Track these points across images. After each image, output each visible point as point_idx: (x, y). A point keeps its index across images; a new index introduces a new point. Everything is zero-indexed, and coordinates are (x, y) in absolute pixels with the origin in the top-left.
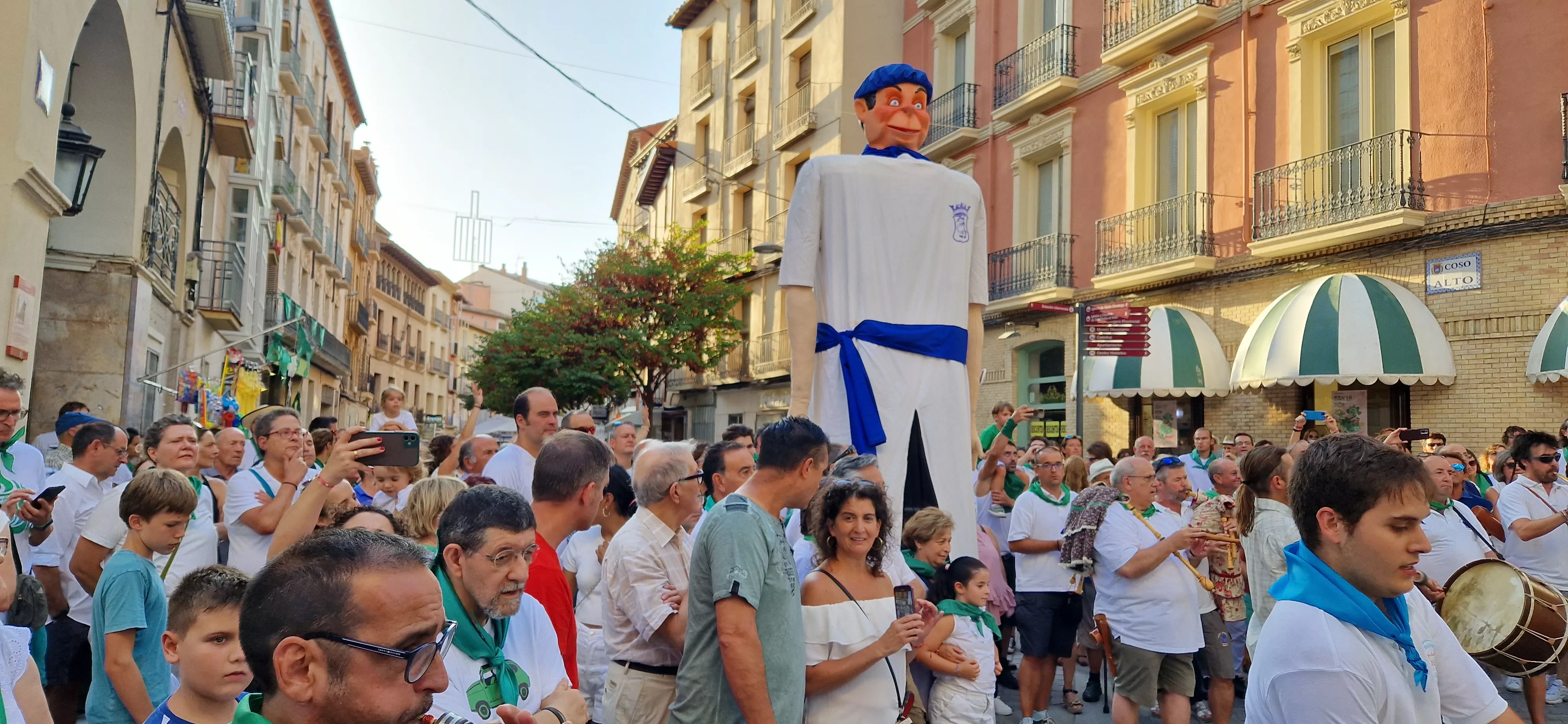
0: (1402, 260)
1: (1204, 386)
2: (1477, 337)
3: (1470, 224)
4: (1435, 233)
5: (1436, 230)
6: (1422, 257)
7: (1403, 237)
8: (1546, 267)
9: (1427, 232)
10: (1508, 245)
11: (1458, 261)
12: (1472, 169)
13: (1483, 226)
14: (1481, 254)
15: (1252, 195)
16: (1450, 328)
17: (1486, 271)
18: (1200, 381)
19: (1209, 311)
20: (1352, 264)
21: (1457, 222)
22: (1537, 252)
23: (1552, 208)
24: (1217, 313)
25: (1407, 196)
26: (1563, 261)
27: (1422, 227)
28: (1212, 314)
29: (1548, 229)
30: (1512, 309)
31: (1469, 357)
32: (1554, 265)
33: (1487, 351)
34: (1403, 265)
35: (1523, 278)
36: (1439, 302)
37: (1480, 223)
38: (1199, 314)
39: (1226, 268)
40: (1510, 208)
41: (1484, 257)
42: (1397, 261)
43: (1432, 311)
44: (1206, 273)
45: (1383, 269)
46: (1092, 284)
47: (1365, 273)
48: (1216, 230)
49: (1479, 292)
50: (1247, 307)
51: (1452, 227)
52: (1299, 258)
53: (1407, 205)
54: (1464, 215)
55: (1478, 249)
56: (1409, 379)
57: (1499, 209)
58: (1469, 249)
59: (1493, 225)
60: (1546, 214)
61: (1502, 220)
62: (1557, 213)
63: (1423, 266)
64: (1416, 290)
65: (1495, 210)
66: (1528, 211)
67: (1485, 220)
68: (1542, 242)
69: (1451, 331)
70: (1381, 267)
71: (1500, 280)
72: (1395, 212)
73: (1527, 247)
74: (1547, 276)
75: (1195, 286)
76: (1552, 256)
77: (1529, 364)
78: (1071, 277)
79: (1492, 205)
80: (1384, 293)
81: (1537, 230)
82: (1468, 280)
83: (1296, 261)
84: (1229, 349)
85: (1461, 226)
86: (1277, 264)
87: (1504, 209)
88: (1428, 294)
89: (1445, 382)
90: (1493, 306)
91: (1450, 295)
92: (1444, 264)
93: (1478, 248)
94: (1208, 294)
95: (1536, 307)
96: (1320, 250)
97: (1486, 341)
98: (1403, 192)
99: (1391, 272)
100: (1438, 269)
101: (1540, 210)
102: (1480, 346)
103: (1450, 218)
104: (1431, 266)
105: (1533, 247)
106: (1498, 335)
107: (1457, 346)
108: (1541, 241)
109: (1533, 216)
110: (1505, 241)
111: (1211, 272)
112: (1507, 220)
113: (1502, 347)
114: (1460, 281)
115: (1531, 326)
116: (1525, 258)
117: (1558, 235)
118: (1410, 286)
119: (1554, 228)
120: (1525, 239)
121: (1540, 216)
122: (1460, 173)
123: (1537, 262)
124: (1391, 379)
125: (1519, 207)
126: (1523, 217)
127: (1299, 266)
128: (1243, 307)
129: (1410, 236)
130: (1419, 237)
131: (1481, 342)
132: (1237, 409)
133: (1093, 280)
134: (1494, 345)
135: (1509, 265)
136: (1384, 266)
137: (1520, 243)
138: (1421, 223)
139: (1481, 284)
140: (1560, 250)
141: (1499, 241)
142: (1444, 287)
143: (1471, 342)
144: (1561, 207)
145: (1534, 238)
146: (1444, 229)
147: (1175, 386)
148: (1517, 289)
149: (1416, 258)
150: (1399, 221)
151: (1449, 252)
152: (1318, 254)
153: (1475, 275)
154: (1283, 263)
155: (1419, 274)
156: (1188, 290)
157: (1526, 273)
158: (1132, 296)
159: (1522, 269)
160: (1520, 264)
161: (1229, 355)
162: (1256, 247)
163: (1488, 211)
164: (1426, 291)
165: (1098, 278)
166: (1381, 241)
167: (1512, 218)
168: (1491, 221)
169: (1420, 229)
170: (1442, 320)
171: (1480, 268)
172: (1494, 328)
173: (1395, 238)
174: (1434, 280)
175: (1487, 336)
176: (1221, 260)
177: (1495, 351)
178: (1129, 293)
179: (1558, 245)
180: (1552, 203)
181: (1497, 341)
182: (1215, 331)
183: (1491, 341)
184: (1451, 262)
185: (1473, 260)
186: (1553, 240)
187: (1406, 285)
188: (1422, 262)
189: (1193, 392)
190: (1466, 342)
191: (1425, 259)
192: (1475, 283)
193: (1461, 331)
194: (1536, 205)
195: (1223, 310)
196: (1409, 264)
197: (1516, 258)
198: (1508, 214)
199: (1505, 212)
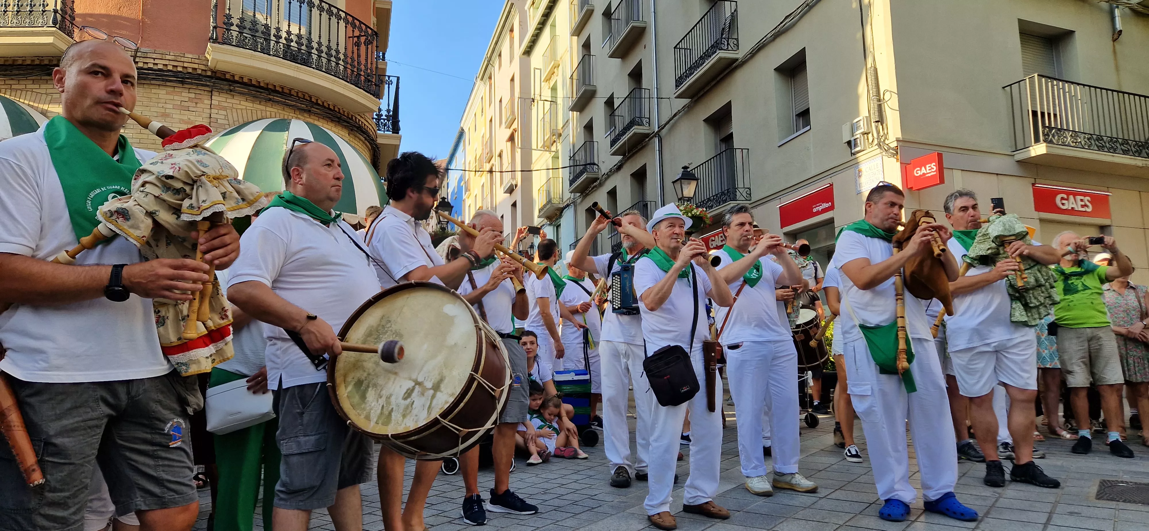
0: (43, 86)
10: (153, 91)
12: (125, 13)
22: (179, 103)
23: (196, 66)
25: (59, 17)
26: (199, 116)
29: (191, 84)
34: (44, 91)
40: (159, 56)
42: (37, 86)
45: (19, 92)
53: (57, 26)
57: (149, 55)
60: (190, 70)
62: (199, 72)
66: (175, 64)
70: (17, 90)
72: (44, 30)
73: (171, 97)
79: (143, 50)
80: (22, 113)
81: (182, 83)
87: (154, 56)
98: (55, 13)
99: (28, 97)
101: (186, 65)
105: (176, 98)
108: (184, 94)
109: (180, 69)
110: (151, 87)
112: (155, 67)
116: (168, 106)
117: (198, 92)
118: (49, 114)
119: (198, 85)
121: (185, 71)
122: (114, 12)
125: (168, 57)
126: (170, 68)
135: (153, 109)
136: (21, 90)
137: (164, 92)
140: (198, 105)
141: (145, 86)
144: (203, 68)
145: (176, 89)
150: (49, 40)
157: (168, 119)
160: (163, 110)
163: (139, 54)
166: (20, 62)
167: (160, 67)
173: (37, 62)
179: (196, 101)
180: (197, 61)
186: (193, 95)
194: (183, 59)
196: (49, 91)
197: (160, 105)
198: (156, 61)
199: (154, 59)
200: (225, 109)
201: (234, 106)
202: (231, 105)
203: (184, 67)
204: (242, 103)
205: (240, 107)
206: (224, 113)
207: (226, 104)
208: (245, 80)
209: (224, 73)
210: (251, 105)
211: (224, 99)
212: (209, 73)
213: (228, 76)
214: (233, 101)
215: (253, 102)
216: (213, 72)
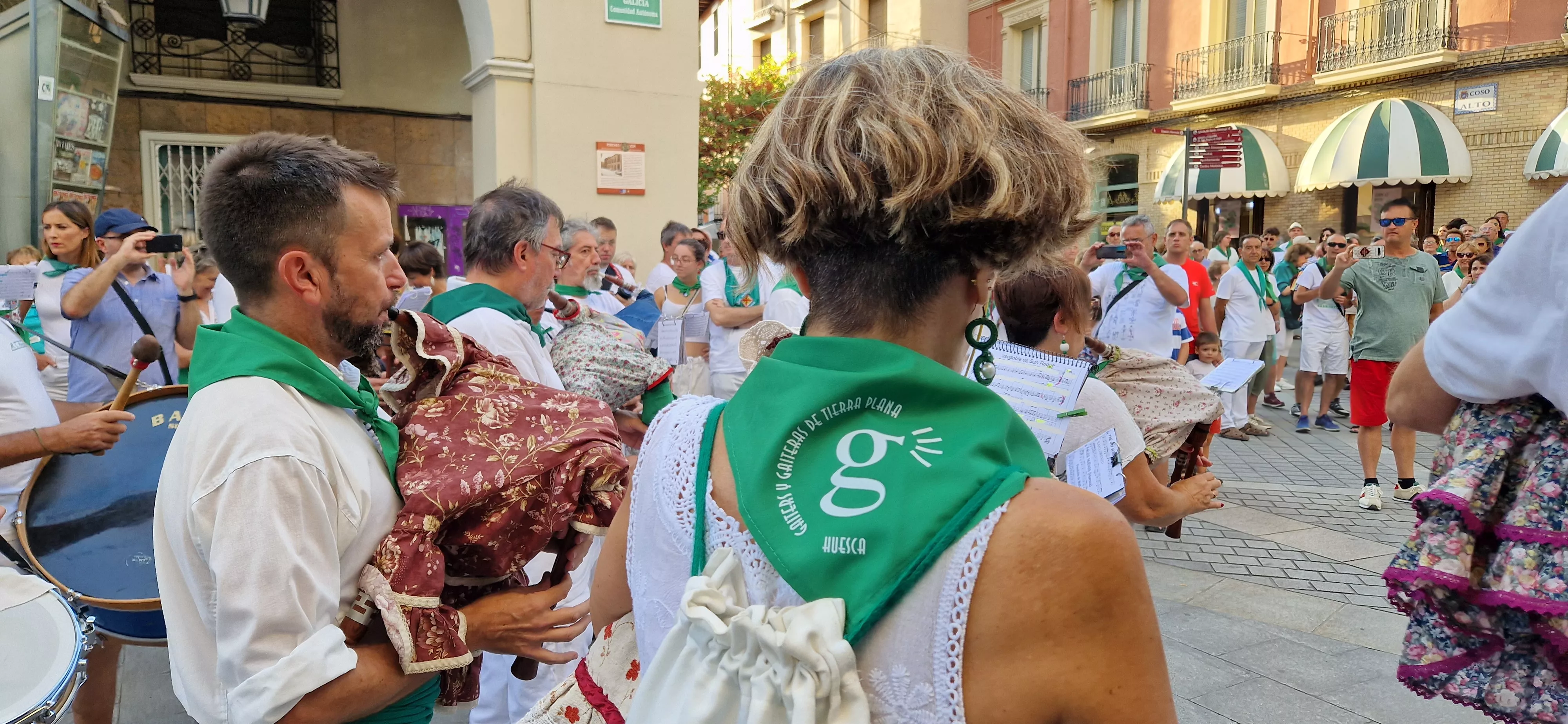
0: (1438, 88)
1: (1268, 188)
2: (1490, 146)
3: (1492, 62)
4: (1465, 68)
5: (1466, 66)
6: (1453, 85)
7: (1439, 70)
8: (1545, 94)
9: (1459, 66)
10: (1519, 77)
11: (1480, 89)
12: (1497, 19)
13: (1502, 63)
14: (1498, 84)
15: (1314, 34)
16: (1471, 140)
17: (1500, 97)
18: (1266, 185)
19: (1272, 128)
20: (1396, 91)
21: (1482, 60)
22: (1540, 82)
23: (1554, 50)
24: (1279, 130)
25: (1447, 39)
28: (1275, 131)
29: (1549, 65)
30: (1517, 125)
31: (1483, 161)
32: (1551, 93)
33: (1496, 156)
34: (1438, 92)
35: (1527, 102)
36: (1463, 121)
37: (1500, 61)
38: (1263, 131)
39: (1289, 94)
40: (1522, 49)
41: (1500, 87)
42: (1434, 89)
43: (1458, 127)
44: (1272, 98)
45: (1423, 95)
46: (1171, 107)
47: (1407, 99)
48: (1281, 63)
49: (1494, 113)
50: (1306, 124)
51: (1478, 64)
52: (1353, 86)
53: (1445, 46)
54: (1488, 55)
56: (1439, 179)
57: (1515, 51)
58: (1489, 80)
59: (1509, 62)
60: (1549, 55)
61: (1516, 58)
62: (1557, 54)
63: (1453, 93)
64: (1447, 111)
65: (1511, 51)
66: (1536, 52)
67: (1503, 58)
68: (1544, 75)
69: (1471, 142)
70: (1420, 93)
71: (1510, 104)
72: (1437, 52)
73: (1533, 79)
74: (1545, 100)
75: (1263, 109)
76: (1549, 85)
77: (1526, 166)
78: (1147, 100)
79: (1509, 47)
80: (1423, 114)
81: (1541, 66)
82: (1487, 104)
83: (1350, 88)
84: (1288, 159)
85: (1485, 63)
86: (1334, 91)
87: (1518, 50)
88: (1455, 115)
89: (1464, 181)
90: (1504, 123)
91: (1472, 115)
92: (1469, 91)
93: (1496, 80)
94: (1273, 115)
95: (1535, 124)
96: (1372, 80)
97: (1496, 150)
98: (1444, 37)
99: (1429, 98)
100: (1464, 95)
101: (1545, 51)
102: (1492, 153)
103: (1477, 57)
104: (1460, 93)
105: (1538, 79)
106: (1505, 145)
107: (1475, 153)
109: (1540, 56)
110: (1517, 74)
111: (1276, 97)
112: (1520, 59)
113: (1508, 153)
114: (1481, 105)
115: (1530, 138)
116: (1531, 87)
118: (1442, 108)
119: (1553, 65)
120: (1532, 73)
121: (1545, 56)
122: (1488, 21)
123: (1539, 90)
124: (1426, 180)
125: (1530, 48)
126: (1532, 56)
127: (1353, 93)
128: (1302, 125)
129: (1445, 69)
130: (1453, 71)
131: (1492, 150)
132: (1293, 206)
133: (1171, 103)
134: (1502, 152)
135: (1519, 92)
136: (1424, 93)
137: (1528, 76)
138: (1455, 60)
139: (1497, 107)
141: (1512, 75)
142: (1468, 109)
143: (1485, 150)
144: (1560, 50)
145: (1538, 72)
146: (1471, 65)
147: (1247, 189)
148: (1523, 110)
149: (1448, 87)
150: (1439, 59)
151: (1474, 83)
152: (1369, 83)
153: (1492, 100)
154: (1340, 90)
155: (1450, 98)
156: (1256, 111)
157: (1530, 98)
158: (1204, 116)
159: (1527, 95)
160: (1526, 92)
161: (1288, 164)
162: (1319, 78)
163: (1506, 52)
164: (1454, 112)
165: (1176, 102)
166: (1422, 74)
167: (1523, 58)
168: (1508, 60)
169: (1454, 65)
170: (1465, 134)
171: (1497, 95)
172: (1503, 139)
173: (1433, 71)
174: (1461, 104)
175: (1497, 146)
176: (1285, 87)
177: (1503, 157)
178: (1201, 114)
179: (1555, 77)
180: (1555, 45)
181: (1505, 149)
182: (1277, 145)
183: (1500, 149)
184: (1475, 90)
185: (1492, 88)
186: (1552, 74)
187: (1439, 108)
188: (1453, 89)
189: (1260, 194)
190: (1481, 151)
191: (1455, 88)
192: (1492, 107)
193: (1478, 143)
194: (1542, 47)
195: (1284, 128)
196: (1441, 91)
197: (1524, 87)
199: (1519, 52)
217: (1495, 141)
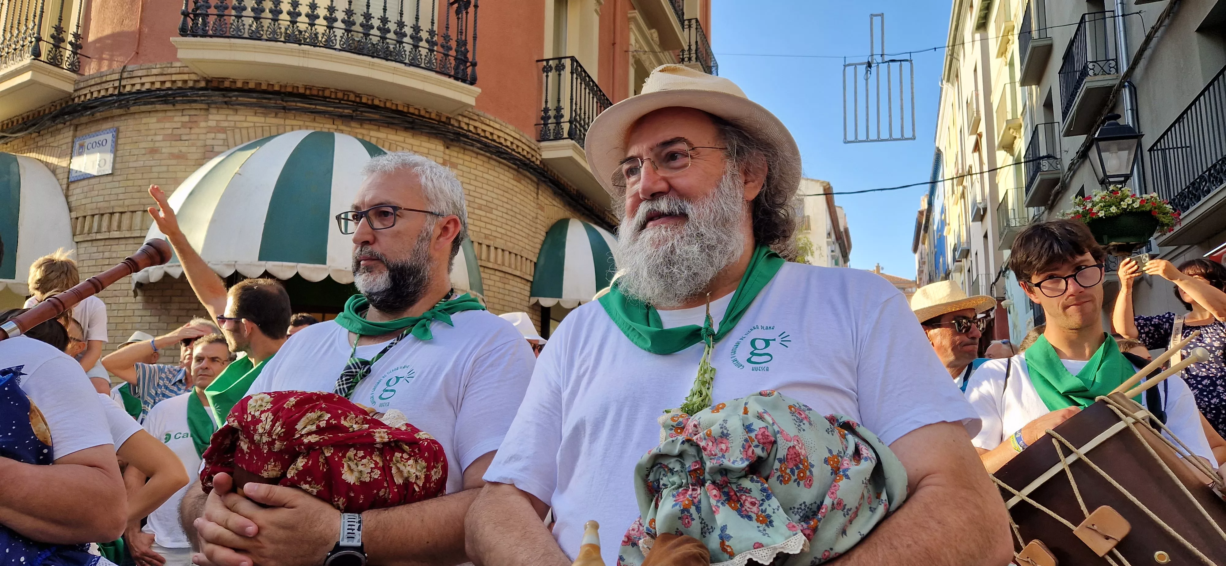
0: (58, 137)
2: (99, 236)
3: (110, 91)
4: (83, 103)
5: (82, 98)
6: (71, 133)
7: (58, 107)
8: (175, 151)
9: (76, 100)
10: (144, 121)
11: (97, 139)
12: (125, 27)
13: (122, 94)
14: (117, 131)
17: (119, 153)
21: (99, 87)
22: (170, 131)
23: (186, 77)
25: (45, 46)
26: (193, 145)
27: (70, 94)
29: (184, 102)
30: (136, 201)
32: (184, 149)
33: (107, 255)
34: (56, 145)
35: (152, 163)
36: (75, 192)
37: (119, 90)
40: (144, 72)
41: (121, 135)
42: (52, 139)
49: (110, 179)
51: (95, 95)
53: (42, 58)
54: (104, 79)
55: (117, 124)
57: (134, 73)
58: (108, 124)
59: (130, 93)
60: (180, 84)
61: (138, 87)
62: (191, 84)
63: (70, 145)
65: (132, 75)
66: (162, 78)
67: (122, 86)
71: (131, 165)
72: (24, 63)
73: (160, 125)
74: (174, 162)
76: (184, 137)
79: (129, 68)
82: (103, 163)
85: (103, 93)
87: (140, 73)
88: (69, 181)
90: (121, 197)
91: (85, 183)
92: (87, 142)
97: (108, 242)
98: (38, 40)
99: (46, 153)
100: (82, 149)
101: (174, 78)
102: (101, 249)
103: (93, 82)
104: (77, 145)
105: (168, 125)
106: (116, 234)
108: (176, 119)
109: (168, 85)
110: (142, 115)
112: (143, 88)
114: (97, 165)
116: (159, 138)
117: (193, 112)
118: (58, 171)
120: (160, 115)
121: (174, 86)
122: (118, 29)
123: (168, 144)
125: (154, 71)
126: (158, 85)
129: (63, 105)
130: (69, 107)
131: (102, 243)
134: (114, 248)
135: (142, 145)
137: (154, 120)
138: (69, 88)
139: (114, 168)
140: (193, 131)
141: (136, 116)
142: (82, 172)
143: (95, 243)
144: (194, 77)
145: (169, 114)
146: (88, 97)
148: (145, 176)
149: (66, 135)
150: (28, 76)
151: (91, 127)
153: (110, 158)
155: (65, 154)
157: (157, 156)
159: (153, 151)
160: (151, 145)
163: (125, 75)
164: (68, 178)
167: (148, 86)
168: (128, 88)
169: (69, 97)
170: (74, 215)
171: (115, 150)
172: (117, 225)
174: (76, 164)
175: (107, 235)
177: (114, 255)
179: (190, 125)
181: (116, 242)
183: (112, 242)
184: (93, 140)
185: (109, 137)
186: (186, 119)
187: (54, 170)
188: (69, 140)
190: (90, 243)
191: (74, 136)
192: (109, 168)
194: (170, 71)
196: (61, 142)
197: (149, 138)
198: (144, 80)
199: (140, 77)
200: (224, 130)
201: (239, 125)
202: (232, 124)
203: (174, 82)
204: (249, 118)
205: (245, 125)
206: (223, 136)
207: (225, 124)
208: (252, 85)
209: (222, 80)
210: (262, 119)
211: (223, 117)
212: (203, 84)
213: (227, 84)
214: (237, 118)
215: (265, 115)
216: (208, 81)
217: (104, 228)
